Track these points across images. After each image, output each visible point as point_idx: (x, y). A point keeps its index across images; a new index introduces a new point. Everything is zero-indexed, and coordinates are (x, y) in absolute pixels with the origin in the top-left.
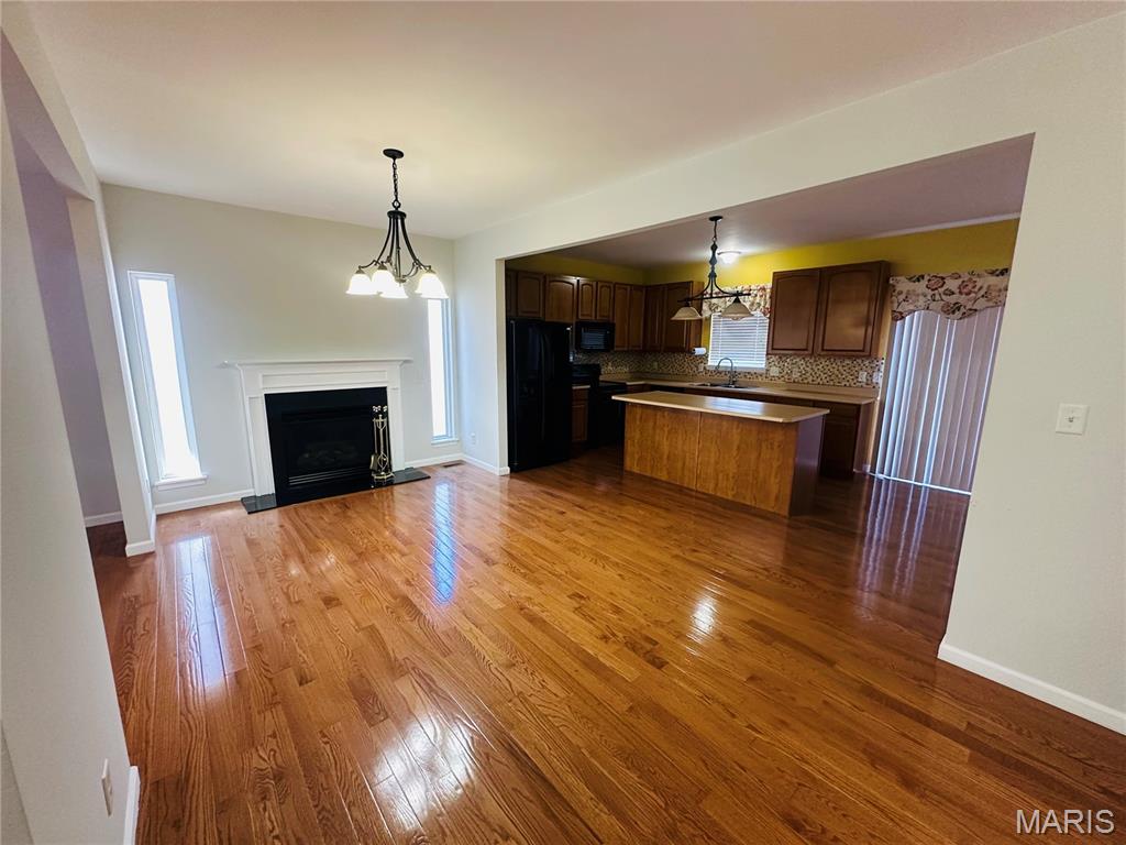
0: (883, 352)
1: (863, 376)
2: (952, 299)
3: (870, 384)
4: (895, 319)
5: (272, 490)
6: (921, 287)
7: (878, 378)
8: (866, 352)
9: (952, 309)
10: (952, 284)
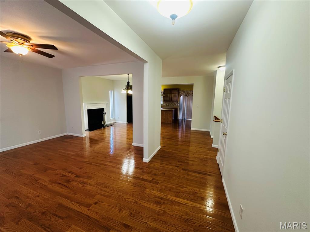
0: (179, 101)
1: (177, 105)
2: (186, 94)
3: (178, 106)
4: (180, 96)
5: (88, 129)
6: (183, 92)
7: (179, 105)
8: (177, 101)
9: (186, 95)
10: (186, 92)
